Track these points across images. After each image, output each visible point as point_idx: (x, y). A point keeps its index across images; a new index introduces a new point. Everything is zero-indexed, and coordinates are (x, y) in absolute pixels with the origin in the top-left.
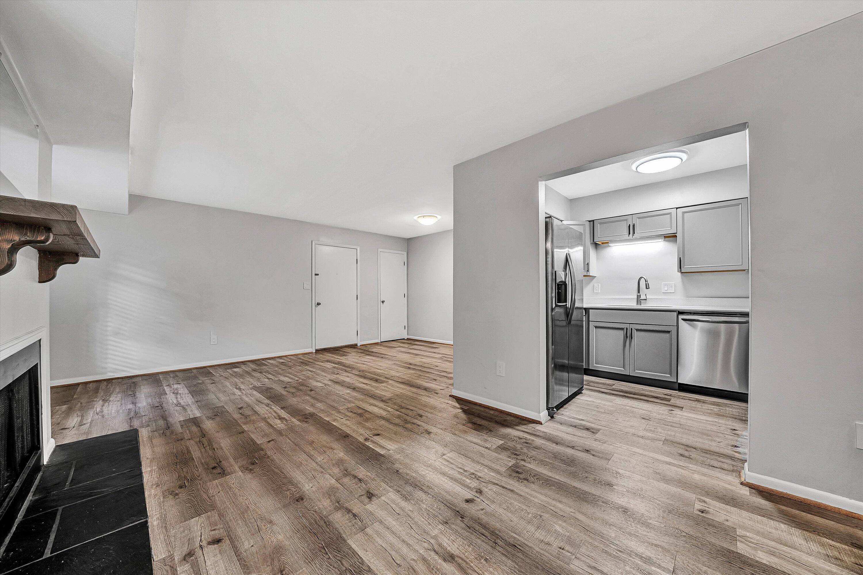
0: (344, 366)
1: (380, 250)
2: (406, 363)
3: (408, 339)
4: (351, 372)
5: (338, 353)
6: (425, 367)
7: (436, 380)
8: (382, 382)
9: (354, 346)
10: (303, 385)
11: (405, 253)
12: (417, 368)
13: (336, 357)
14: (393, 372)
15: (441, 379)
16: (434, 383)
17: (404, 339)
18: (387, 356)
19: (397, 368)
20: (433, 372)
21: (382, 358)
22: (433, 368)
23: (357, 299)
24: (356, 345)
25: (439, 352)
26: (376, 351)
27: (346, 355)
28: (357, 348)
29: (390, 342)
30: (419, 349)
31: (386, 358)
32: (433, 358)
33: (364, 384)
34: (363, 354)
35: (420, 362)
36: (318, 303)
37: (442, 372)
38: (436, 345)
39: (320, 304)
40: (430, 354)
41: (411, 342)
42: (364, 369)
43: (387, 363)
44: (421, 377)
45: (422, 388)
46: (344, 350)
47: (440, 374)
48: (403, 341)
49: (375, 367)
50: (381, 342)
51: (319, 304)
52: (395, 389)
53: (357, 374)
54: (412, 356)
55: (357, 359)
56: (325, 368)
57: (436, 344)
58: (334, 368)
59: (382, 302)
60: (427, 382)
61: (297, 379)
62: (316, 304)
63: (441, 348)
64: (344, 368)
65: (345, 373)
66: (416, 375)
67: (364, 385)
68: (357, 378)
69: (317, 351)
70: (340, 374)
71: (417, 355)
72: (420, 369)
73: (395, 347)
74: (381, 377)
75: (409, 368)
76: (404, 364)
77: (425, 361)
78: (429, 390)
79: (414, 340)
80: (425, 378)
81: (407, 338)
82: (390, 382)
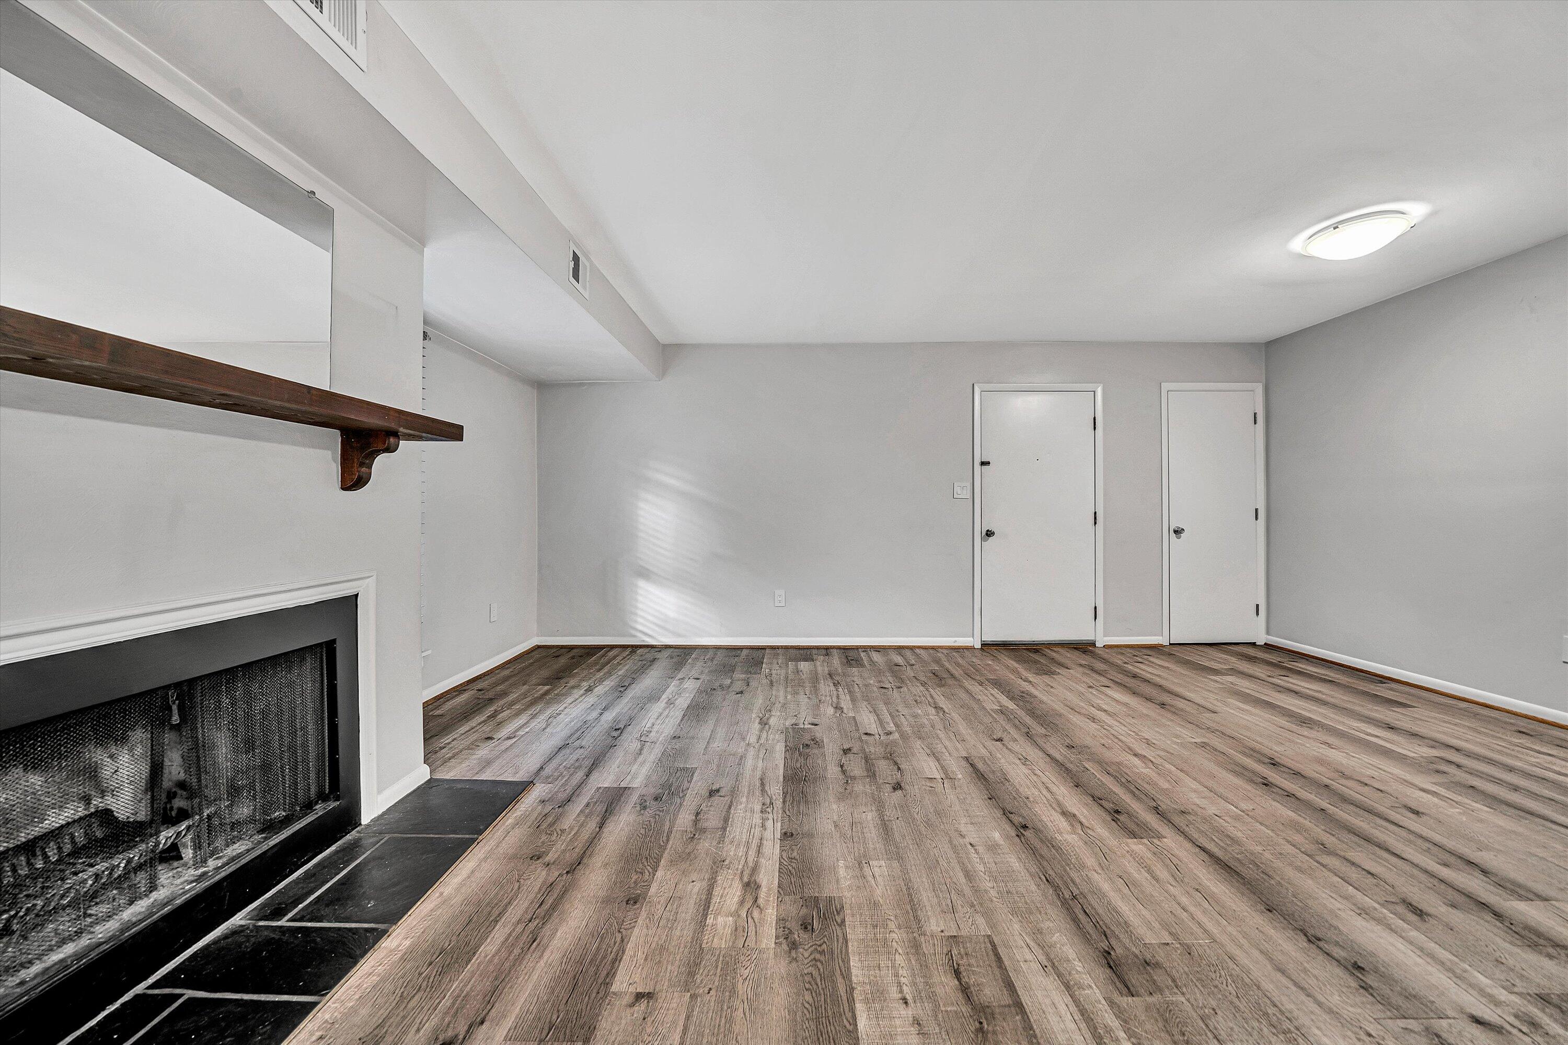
0: (1032, 713)
1: (1166, 386)
2: (1253, 752)
3: (1268, 647)
4: (1040, 741)
5: (1036, 662)
6: (1345, 800)
7: (1420, 913)
8: (1135, 831)
9: (1084, 648)
10: (890, 757)
11: (1259, 388)
12: (1303, 794)
13: (1025, 674)
14: (1194, 785)
15: (1457, 917)
16: (1414, 934)
17: (1254, 644)
18: (1180, 704)
19: (1212, 767)
20: (1400, 847)
21: (1162, 705)
22: (1393, 815)
23: (1095, 523)
24: (1093, 644)
25: (1416, 729)
26: (1148, 675)
27: (1054, 673)
28: (1091, 652)
29: (1201, 648)
30: (1316, 695)
31: (1176, 712)
32: (1386, 753)
33: (1064, 813)
34: (1102, 679)
35: (1321, 761)
36: (988, 531)
37: (1452, 860)
38: (1391, 689)
39: (993, 533)
40: (1369, 731)
41: (1279, 659)
42: (1088, 741)
43: (1177, 736)
44: (1326, 860)
45: (1338, 952)
46: (1054, 654)
47: (1445, 872)
48: (1251, 651)
49: (1128, 740)
50: (1170, 644)
51: (989, 534)
52: (1184, 900)
53: (1058, 757)
54: (1283, 721)
55: (1081, 694)
56: (976, 707)
57: (1394, 685)
58: (1003, 711)
59: (1176, 532)
60: (1363, 912)
61: (891, 727)
62: (984, 533)
63: (1420, 712)
64: (1028, 720)
65: (1022, 740)
66: (1298, 838)
67: (1063, 823)
68: (1051, 777)
69: (985, 645)
70: (1006, 740)
71: (1305, 722)
72: (1324, 804)
73: (1216, 672)
74: (1138, 799)
75: (1267, 784)
76: (1244, 754)
77: (1345, 761)
78: (1386, 990)
79: (1294, 652)
80: (1354, 874)
81: (1265, 644)
82: (1171, 841)
